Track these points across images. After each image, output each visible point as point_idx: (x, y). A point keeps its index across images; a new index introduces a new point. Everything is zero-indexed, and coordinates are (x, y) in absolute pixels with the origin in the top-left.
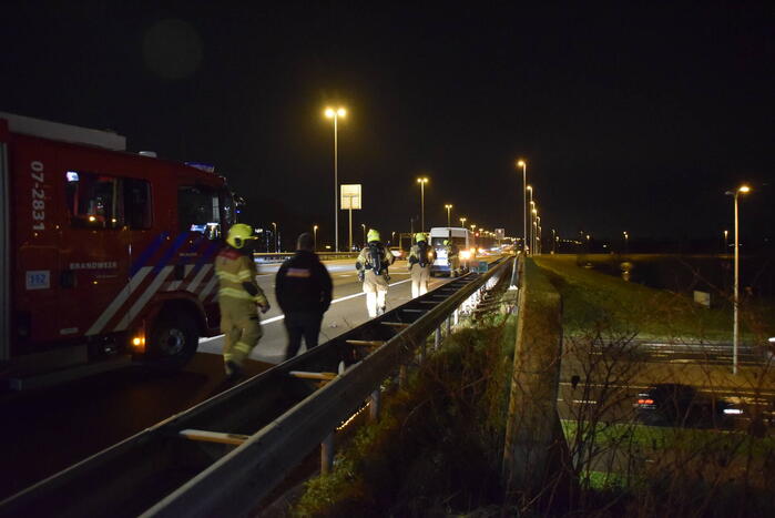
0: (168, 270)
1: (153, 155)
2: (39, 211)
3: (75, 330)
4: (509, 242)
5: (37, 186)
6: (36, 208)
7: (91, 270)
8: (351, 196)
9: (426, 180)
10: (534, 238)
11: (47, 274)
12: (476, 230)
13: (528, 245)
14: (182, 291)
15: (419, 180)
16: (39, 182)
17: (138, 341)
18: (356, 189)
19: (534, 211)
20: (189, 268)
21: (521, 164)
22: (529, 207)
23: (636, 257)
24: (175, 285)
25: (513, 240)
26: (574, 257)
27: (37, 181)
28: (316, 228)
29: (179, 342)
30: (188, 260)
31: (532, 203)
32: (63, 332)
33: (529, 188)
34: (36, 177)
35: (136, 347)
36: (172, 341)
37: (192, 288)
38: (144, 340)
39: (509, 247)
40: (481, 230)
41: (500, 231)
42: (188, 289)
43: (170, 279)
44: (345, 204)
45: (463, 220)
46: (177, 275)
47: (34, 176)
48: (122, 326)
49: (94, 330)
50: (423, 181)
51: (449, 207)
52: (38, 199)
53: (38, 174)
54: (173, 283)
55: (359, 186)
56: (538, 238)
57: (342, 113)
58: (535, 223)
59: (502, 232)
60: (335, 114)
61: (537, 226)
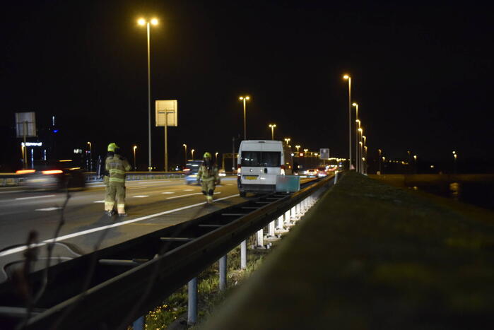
4: (334, 162)
8: (167, 112)
9: (248, 98)
10: (360, 159)
12: (301, 151)
13: (354, 163)
15: (241, 98)
18: (172, 105)
19: (360, 130)
21: (346, 77)
22: (355, 126)
23: (467, 177)
25: (338, 160)
26: (400, 177)
28: (135, 147)
31: (358, 121)
33: (354, 104)
40: (306, 150)
41: (325, 151)
44: (160, 121)
50: (245, 99)
51: (272, 127)
55: (176, 101)
56: (363, 159)
57: (155, 22)
58: (361, 143)
59: (327, 152)
60: (148, 23)
61: (363, 146)
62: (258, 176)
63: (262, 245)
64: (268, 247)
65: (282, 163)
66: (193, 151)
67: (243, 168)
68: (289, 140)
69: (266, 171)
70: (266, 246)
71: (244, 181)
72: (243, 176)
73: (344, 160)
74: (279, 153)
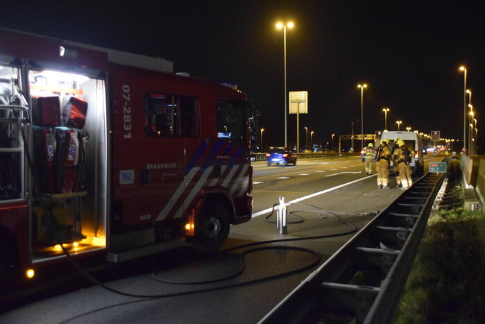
0: (209, 170)
1: (186, 75)
2: (128, 124)
3: (149, 217)
4: (443, 143)
5: (126, 104)
6: (126, 121)
7: (160, 170)
8: (299, 102)
9: (365, 86)
11: (132, 172)
14: (219, 186)
15: (359, 86)
16: (127, 101)
17: (189, 227)
18: (303, 95)
19: (472, 114)
20: (224, 168)
21: (462, 68)
22: (468, 109)
24: (215, 182)
25: (447, 141)
27: (126, 100)
28: (262, 130)
29: (216, 227)
30: (223, 162)
31: (470, 106)
32: (142, 218)
33: (468, 91)
34: (126, 97)
35: (187, 231)
36: (212, 227)
37: (225, 184)
38: (193, 226)
39: (443, 148)
40: (416, 132)
41: (436, 133)
42: (223, 185)
43: (210, 177)
44: (293, 109)
45: (399, 123)
46: (215, 174)
47: (124, 96)
48: (179, 214)
49: (162, 217)
50: (363, 87)
51: (386, 111)
52: (127, 114)
53: (126, 94)
54: (213, 180)
55: (306, 92)
56: (473, 140)
57: (291, 25)
58: (471, 125)
59: (438, 134)
60: (284, 26)
61: (474, 128)
65: (417, 149)
66: (312, 132)
68: (401, 122)
73: (452, 140)
74: (413, 142)
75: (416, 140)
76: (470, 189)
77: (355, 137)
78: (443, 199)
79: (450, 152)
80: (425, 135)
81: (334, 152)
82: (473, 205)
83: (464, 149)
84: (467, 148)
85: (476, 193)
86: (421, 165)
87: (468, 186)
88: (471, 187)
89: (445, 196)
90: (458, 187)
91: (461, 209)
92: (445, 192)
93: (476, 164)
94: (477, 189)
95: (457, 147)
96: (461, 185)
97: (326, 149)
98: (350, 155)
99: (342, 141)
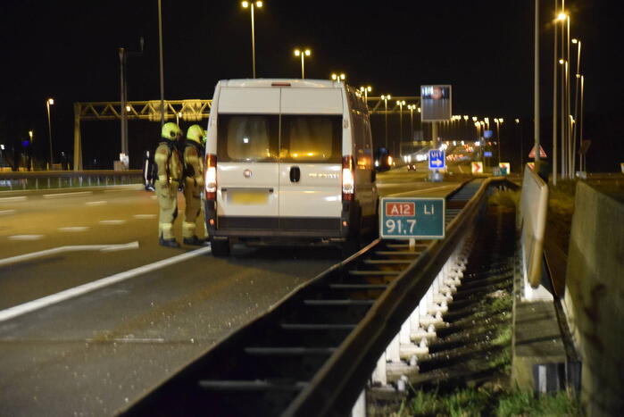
62: (271, 191)
63: (384, 383)
64: (401, 387)
65: (347, 149)
67: (222, 167)
68: (308, 53)
69: (295, 175)
70: (393, 383)
71: (227, 208)
72: (223, 190)
73: (499, 121)
74: (336, 120)
75: (347, 117)
76: (539, 304)
77: (138, 108)
78: (433, 348)
79: (491, 163)
80: (401, 103)
81: (54, 169)
82: (542, 370)
83: (537, 152)
84: (546, 145)
85: (562, 321)
86: (366, 212)
87: (533, 293)
88: (544, 295)
89: (440, 332)
90: (498, 294)
91: (497, 386)
92: (445, 318)
93: (562, 204)
94: (567, 303)
95: (511, 145)
96: (509, 289)
97: (24, 157)
98: (119, 178)
99: (85, 126)
